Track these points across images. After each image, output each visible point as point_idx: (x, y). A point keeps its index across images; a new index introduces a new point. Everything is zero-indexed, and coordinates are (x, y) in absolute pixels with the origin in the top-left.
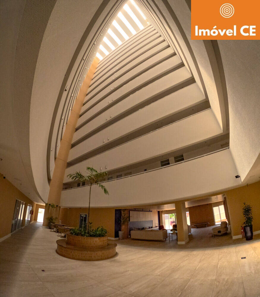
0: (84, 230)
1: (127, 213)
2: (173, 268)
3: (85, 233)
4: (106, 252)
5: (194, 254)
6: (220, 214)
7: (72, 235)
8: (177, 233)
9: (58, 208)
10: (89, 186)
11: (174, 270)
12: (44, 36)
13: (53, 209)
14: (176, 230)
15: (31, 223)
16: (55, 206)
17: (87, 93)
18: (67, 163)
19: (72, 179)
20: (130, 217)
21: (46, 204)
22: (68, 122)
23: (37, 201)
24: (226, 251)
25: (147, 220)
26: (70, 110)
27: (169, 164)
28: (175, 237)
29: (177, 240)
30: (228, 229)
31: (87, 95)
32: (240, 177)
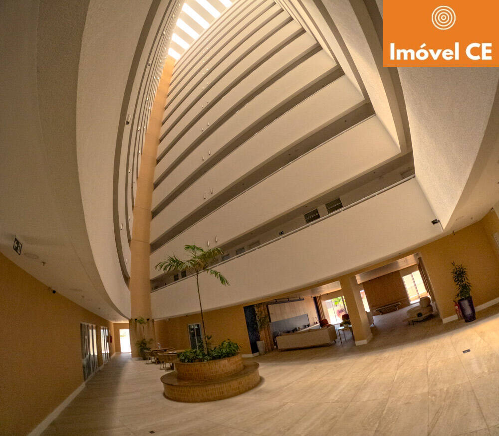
0: (201, 351)
1: (264, 310)
2: (357, 386)
3: (204, 355)
4: (245, 380)
5: (385, 357)
6: (415, 286)
7: (184, 363)
8: (351, 328)
9: (151, 323)
10: (194, 275)
11: (360, 389)
12: (83, 40)
13: (142, 328)
14: (349, 323)
15: (112, 357)
16: (146, 321)
17: (162, 121)
18: (150, 244)
19: (164, 270)
20: (271, 316)
21: (130, 320)
22: (139, 176)
23: (115, 319)
24: (436, 344)
25: (298, 315)
26: (140, 155)
27: (318, 217)
28: (349, 335)
29: (353, 338)
30: (432, 308)
31: (163, 124)
32: (439, 221)
